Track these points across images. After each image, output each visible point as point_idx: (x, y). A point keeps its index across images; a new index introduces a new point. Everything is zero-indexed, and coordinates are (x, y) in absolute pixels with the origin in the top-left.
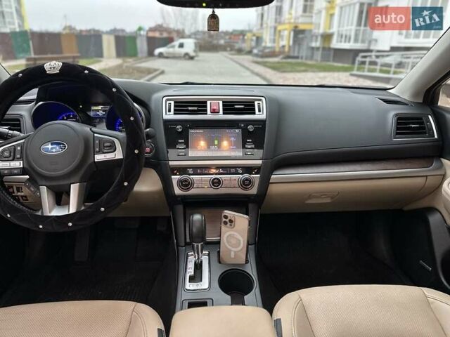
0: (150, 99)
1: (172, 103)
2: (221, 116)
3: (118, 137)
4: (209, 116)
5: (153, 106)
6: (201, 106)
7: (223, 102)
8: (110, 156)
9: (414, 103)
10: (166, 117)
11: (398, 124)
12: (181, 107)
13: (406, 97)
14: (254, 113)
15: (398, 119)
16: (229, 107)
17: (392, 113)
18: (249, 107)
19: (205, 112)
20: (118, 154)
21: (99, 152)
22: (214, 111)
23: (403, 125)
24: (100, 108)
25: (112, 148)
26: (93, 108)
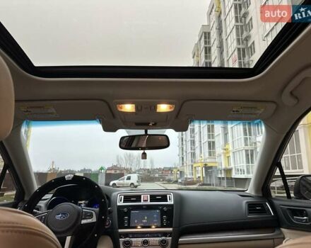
0: (111, 195)
1: (123, 197)
2: (149, 203)
3: (94, 211)
4: (142, 203)
5: (112, 198)
6: (138, 198)
7: (150, 196)
8: (89, 221)
9: (258, 196)
10: (118, 204)
11: (249, 210)
12: (127, 199)
13: (253, 193)
14: (167, 201)
15: (249, 205)
16: (153, 198)
17: (245, 201)
18: (164, 198)
19: (140, 201)
20: (94, 219)
21: (84, 219)
22: (145, 201)
23: (252, 207)
24: (83, 202)
25: (91, 216)
26: (80, 202)
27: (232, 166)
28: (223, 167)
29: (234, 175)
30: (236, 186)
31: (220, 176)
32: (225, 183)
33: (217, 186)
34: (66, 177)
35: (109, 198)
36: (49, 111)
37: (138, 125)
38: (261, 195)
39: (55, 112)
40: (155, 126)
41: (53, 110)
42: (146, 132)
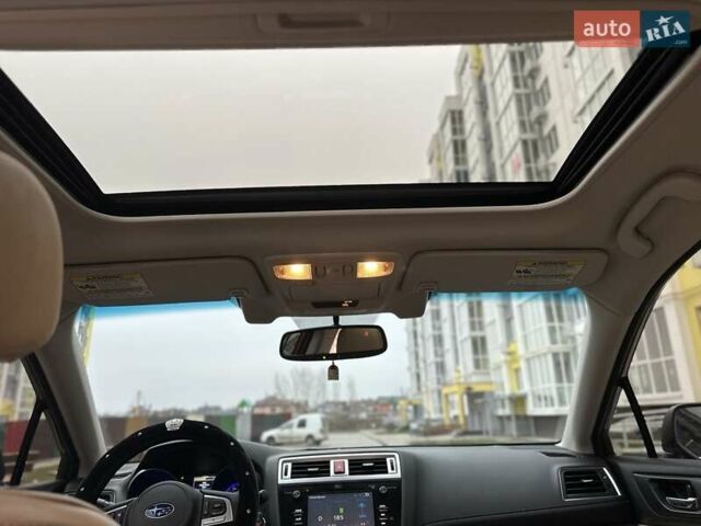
0: (264, 461)
1: (290, 465)
2: (347, 477)
3: (229, 497)
4: (332, 477)
5: (267, 469)
6: (323, 467)
7: (350, 461)
8: (219, 520)
9: (585, 455)
10: (280, 482)
11: (566, 480)
12: (299, 469)
13: (573, 449)
14: (387, 472)
15: (566, 474)
16: (356, 466)
17: (556, 466)
18: (380, 465)
19: (328, 473)
20: (229, 517)
21: (207, 516)
22: (337, 472)
23: (572, 479)
24: (204, 478)
25: (222, 509)
26: (196, 479)
27: (526, 389)
28: (508, 392)
29: (533, 409)
30: (538, 434)
31: (500, 412)
32: (512, 427)
33: (495, 434)
34: (168, 424)
35: (259, 469)
36: (134, 284)
37: (319, 307)
38: (590, 451)
39: (144, 285)
40: (355, 307)
41: (140, 283)
42: (336, 320)
